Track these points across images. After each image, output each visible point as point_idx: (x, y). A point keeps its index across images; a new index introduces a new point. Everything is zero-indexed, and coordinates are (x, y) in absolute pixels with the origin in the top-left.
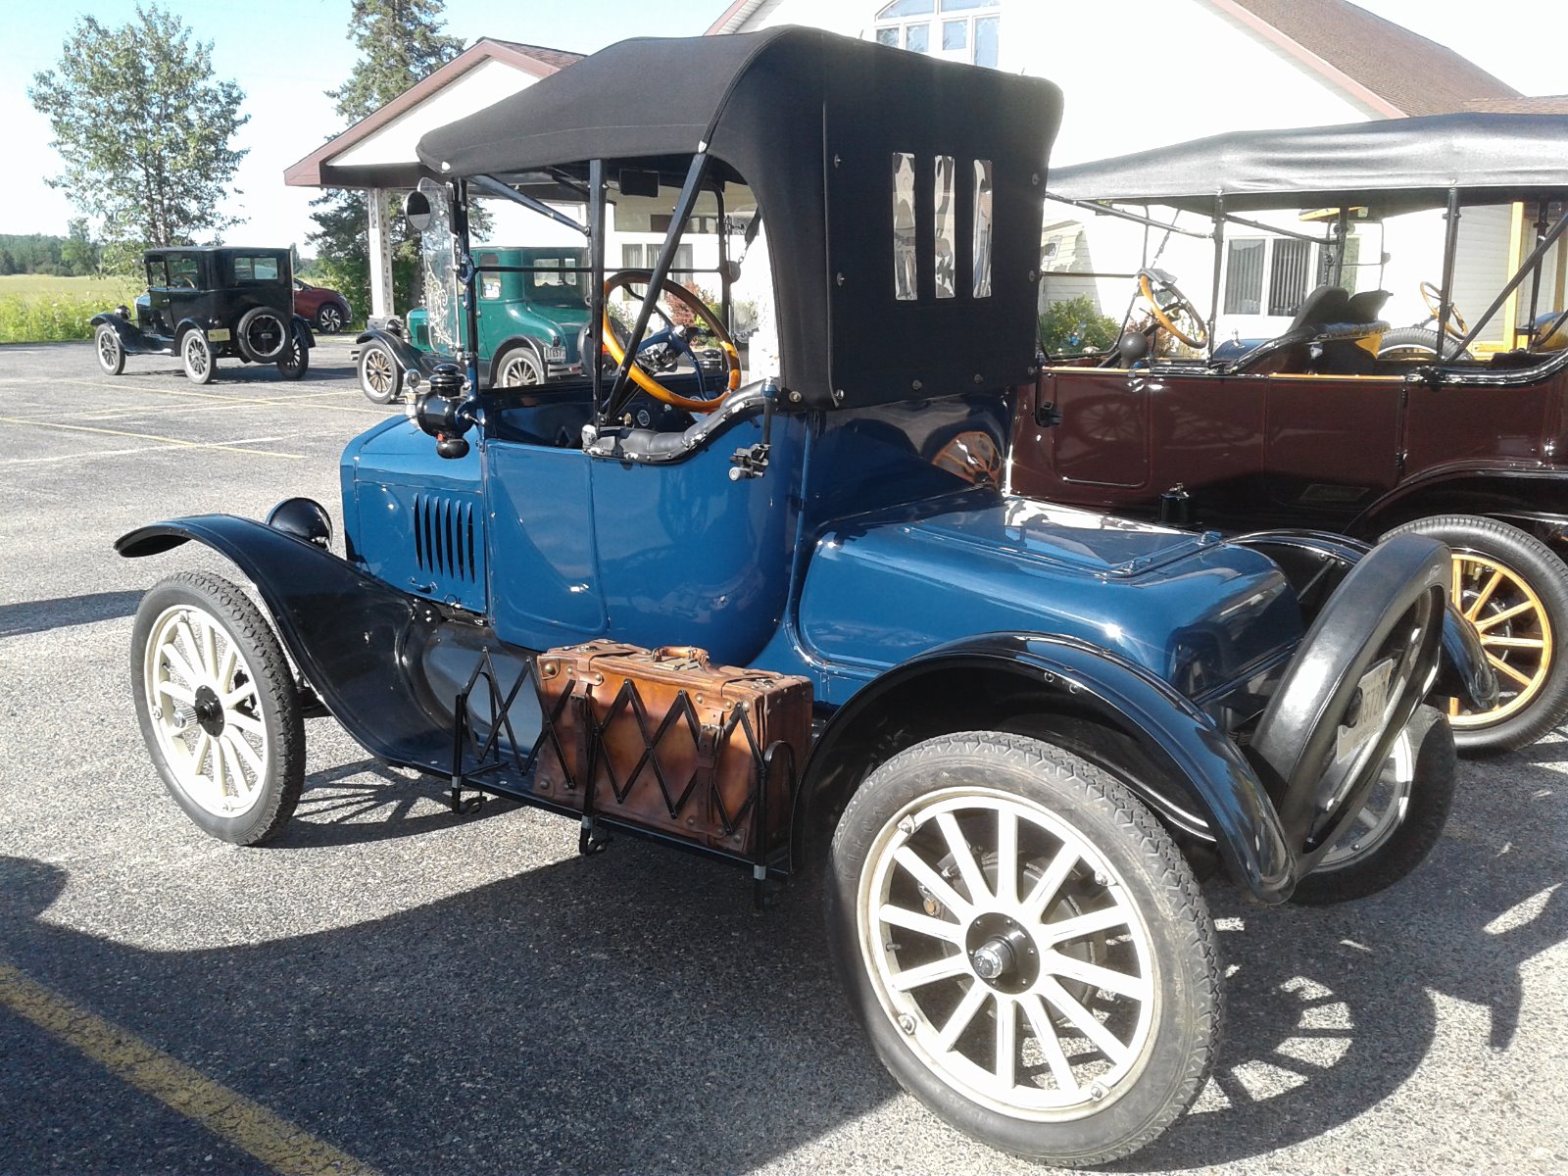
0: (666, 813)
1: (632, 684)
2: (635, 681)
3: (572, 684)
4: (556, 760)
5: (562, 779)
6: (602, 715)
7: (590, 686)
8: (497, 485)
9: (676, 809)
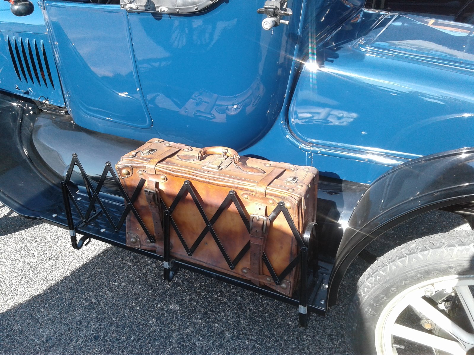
0: (225, 264)
1: (191, 184)
2: (193, 182)
3: (143, 182)
4: (139, 225)
5: (144, 236)
6: (170, 202)
7: (157, 184)
8: (56, 27)
9: (233, 264)
